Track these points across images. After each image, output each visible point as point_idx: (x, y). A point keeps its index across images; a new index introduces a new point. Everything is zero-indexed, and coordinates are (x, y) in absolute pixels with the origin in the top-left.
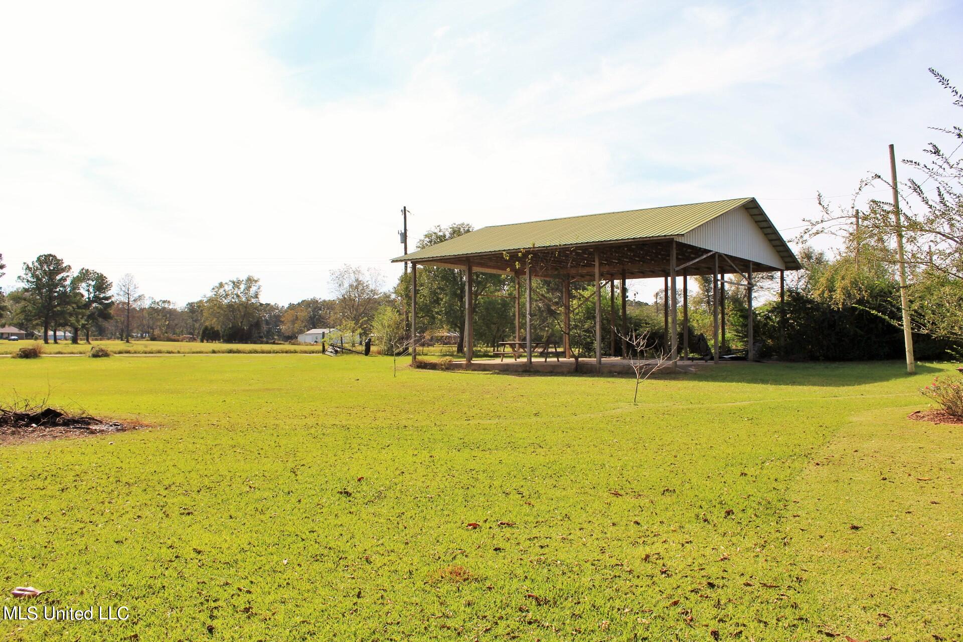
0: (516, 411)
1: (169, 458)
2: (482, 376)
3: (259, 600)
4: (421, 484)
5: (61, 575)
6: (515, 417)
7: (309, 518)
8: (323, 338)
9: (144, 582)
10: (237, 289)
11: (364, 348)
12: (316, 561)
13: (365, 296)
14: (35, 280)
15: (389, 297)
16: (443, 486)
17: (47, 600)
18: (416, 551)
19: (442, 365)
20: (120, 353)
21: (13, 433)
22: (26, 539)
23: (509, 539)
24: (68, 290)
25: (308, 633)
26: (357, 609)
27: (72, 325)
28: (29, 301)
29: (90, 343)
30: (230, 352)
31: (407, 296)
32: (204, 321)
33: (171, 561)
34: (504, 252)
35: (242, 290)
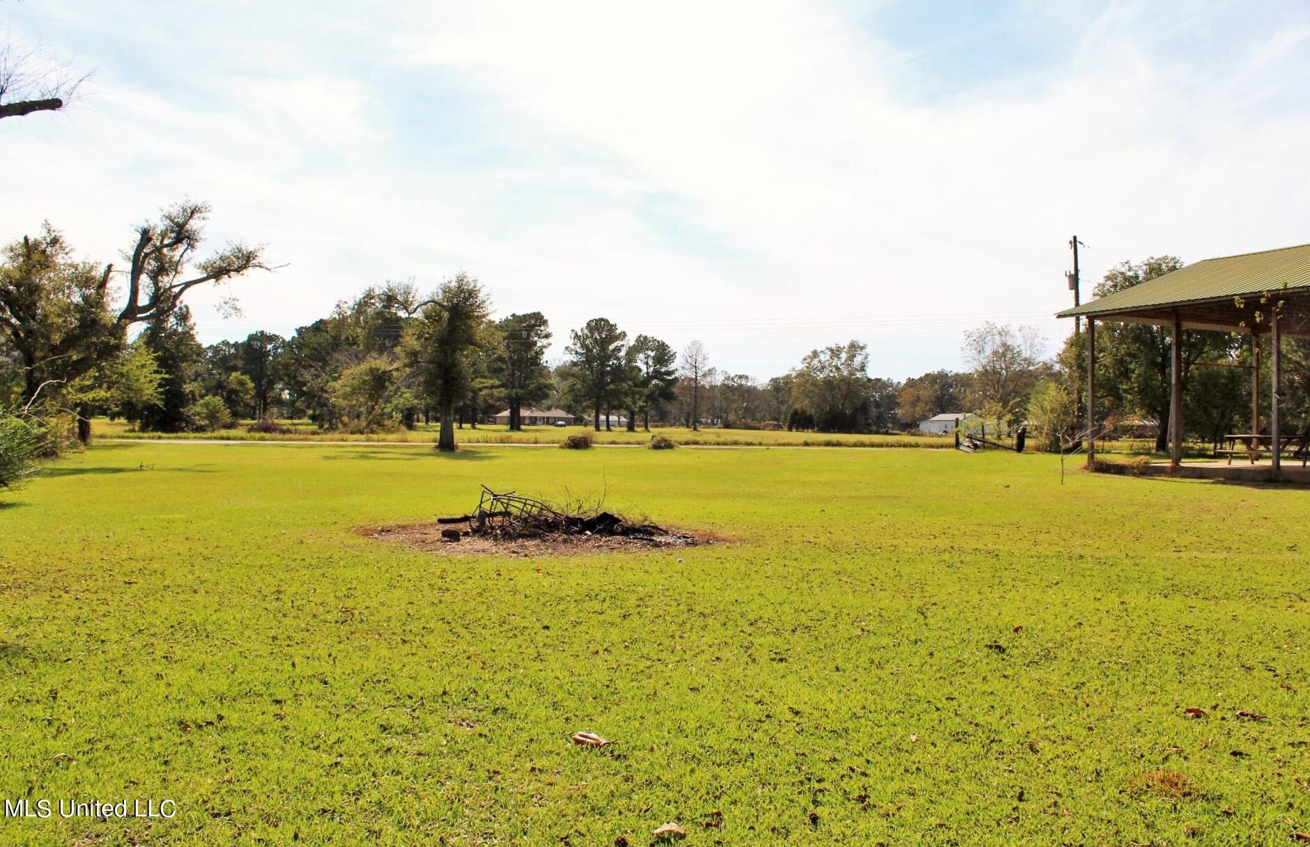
0: (1256, 541)
1: (754, 583)
2: (1196, 485)
3: (879, 787)
4: (1109, 643)
5: (627, 724)
6: (1255, 550)
7: (945, 679)
8: (957, 426)
9: (727, 745)
10: (836, 359)
11: (1015, 442)
12: (958, 741)
13: (1016, 367)
14: (584, 351)
15: (1050, 368)
16: (1143, 648)
17: (612, 752)
18: (1105, 742)
19: (1133, 468)
20: (687, 443)
21: (565, 541)
22: (585, 673)
23: (1256, 740)
24: (623, 362)
25: (948, 842)
26: (1018, 817)
27: (628, 408)
28: (578, 378)
29: (649, 431)
30: (829, 444)
31: (1080, 366)
32: (793, 403)
33: (760, 721)
34: (1237, 298)
35: (843, 360)
